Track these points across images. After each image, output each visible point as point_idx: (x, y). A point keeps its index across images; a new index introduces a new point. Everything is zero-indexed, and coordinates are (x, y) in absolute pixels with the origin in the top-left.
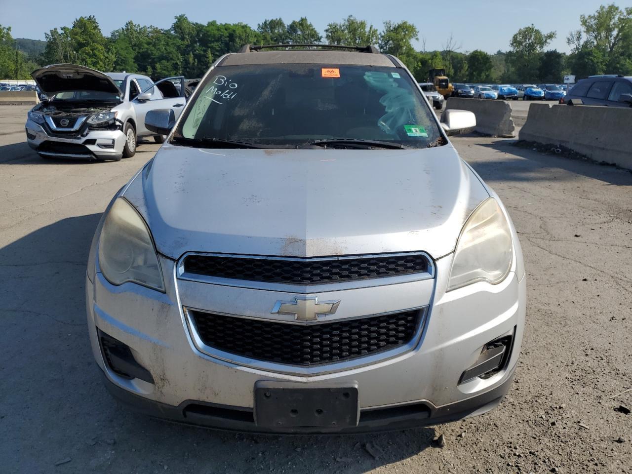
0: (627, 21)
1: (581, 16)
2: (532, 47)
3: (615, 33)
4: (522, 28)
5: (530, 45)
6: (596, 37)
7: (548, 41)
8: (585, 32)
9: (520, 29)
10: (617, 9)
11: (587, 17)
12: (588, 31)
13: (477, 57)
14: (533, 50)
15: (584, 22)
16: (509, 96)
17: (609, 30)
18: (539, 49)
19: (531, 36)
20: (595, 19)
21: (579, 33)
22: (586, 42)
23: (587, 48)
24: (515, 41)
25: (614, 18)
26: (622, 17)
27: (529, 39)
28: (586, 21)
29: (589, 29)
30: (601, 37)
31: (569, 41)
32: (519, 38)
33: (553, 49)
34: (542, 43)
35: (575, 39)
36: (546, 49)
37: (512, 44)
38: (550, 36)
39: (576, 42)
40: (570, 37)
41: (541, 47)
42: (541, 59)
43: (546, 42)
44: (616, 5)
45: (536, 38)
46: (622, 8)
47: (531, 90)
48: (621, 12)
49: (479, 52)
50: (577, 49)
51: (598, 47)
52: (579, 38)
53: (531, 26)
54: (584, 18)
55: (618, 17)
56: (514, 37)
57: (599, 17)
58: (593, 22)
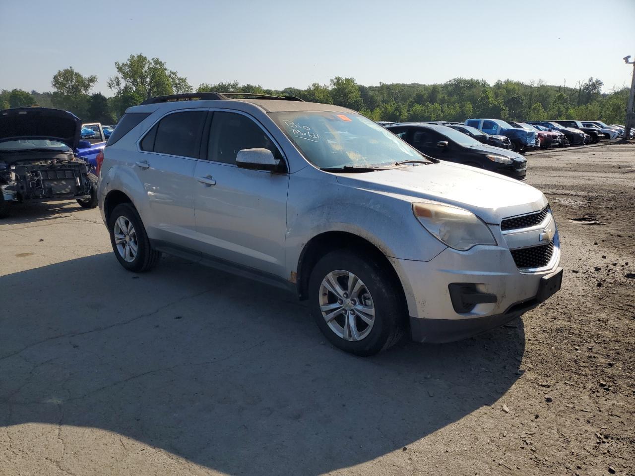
0: (156, 70)
1: (116, 63)
2: (75, 89)
3: (148, 80)
4: (62, 70)
5: (73, 87)
6: (133, 84)
7: (91, 84)
8: (122, 78)
9: (59, 71)
10: (145, 59)
11: (121, 65)
12: (125, 77)
13: (18, 97)
14: (79, 93)
15: (120, 69)
16: (87, 137)
17: (143, 78)
18: (84, 92)
19: (72, 79)
20: (129, 67)
21: (118, 79)
22: (126, 87)
23: (128, 92)
24: (56, 82)
25: (144, 67)
26: (151, 66)
27: (71, 82)
28: (121, 68)
29: (125, 76)
30: (137, 83)
31: (110, 86)
32: (61, 80)
33: (97, 92)
34: (86, 87)
35: (115, 84)
36: (91, 92)
37: (54, 85)
38: (92, 80)
39: (117, 87)
40: (111, 82)
41: (86, 90)
42: (89, 101)
43: (89, 85)
44: (144, 56)
45: (77, 81)
46: (149, 58)
47: (108, 131)
48: (149, 61)
49: (19, 91)
50: (119, 93)
51: (137, 91)
52: (118, 83)
53: (69, 69)
54: (119, 65)
55: (147, 66)
56: (54, 78)
57: (131, 65)
58: (127, 69)
